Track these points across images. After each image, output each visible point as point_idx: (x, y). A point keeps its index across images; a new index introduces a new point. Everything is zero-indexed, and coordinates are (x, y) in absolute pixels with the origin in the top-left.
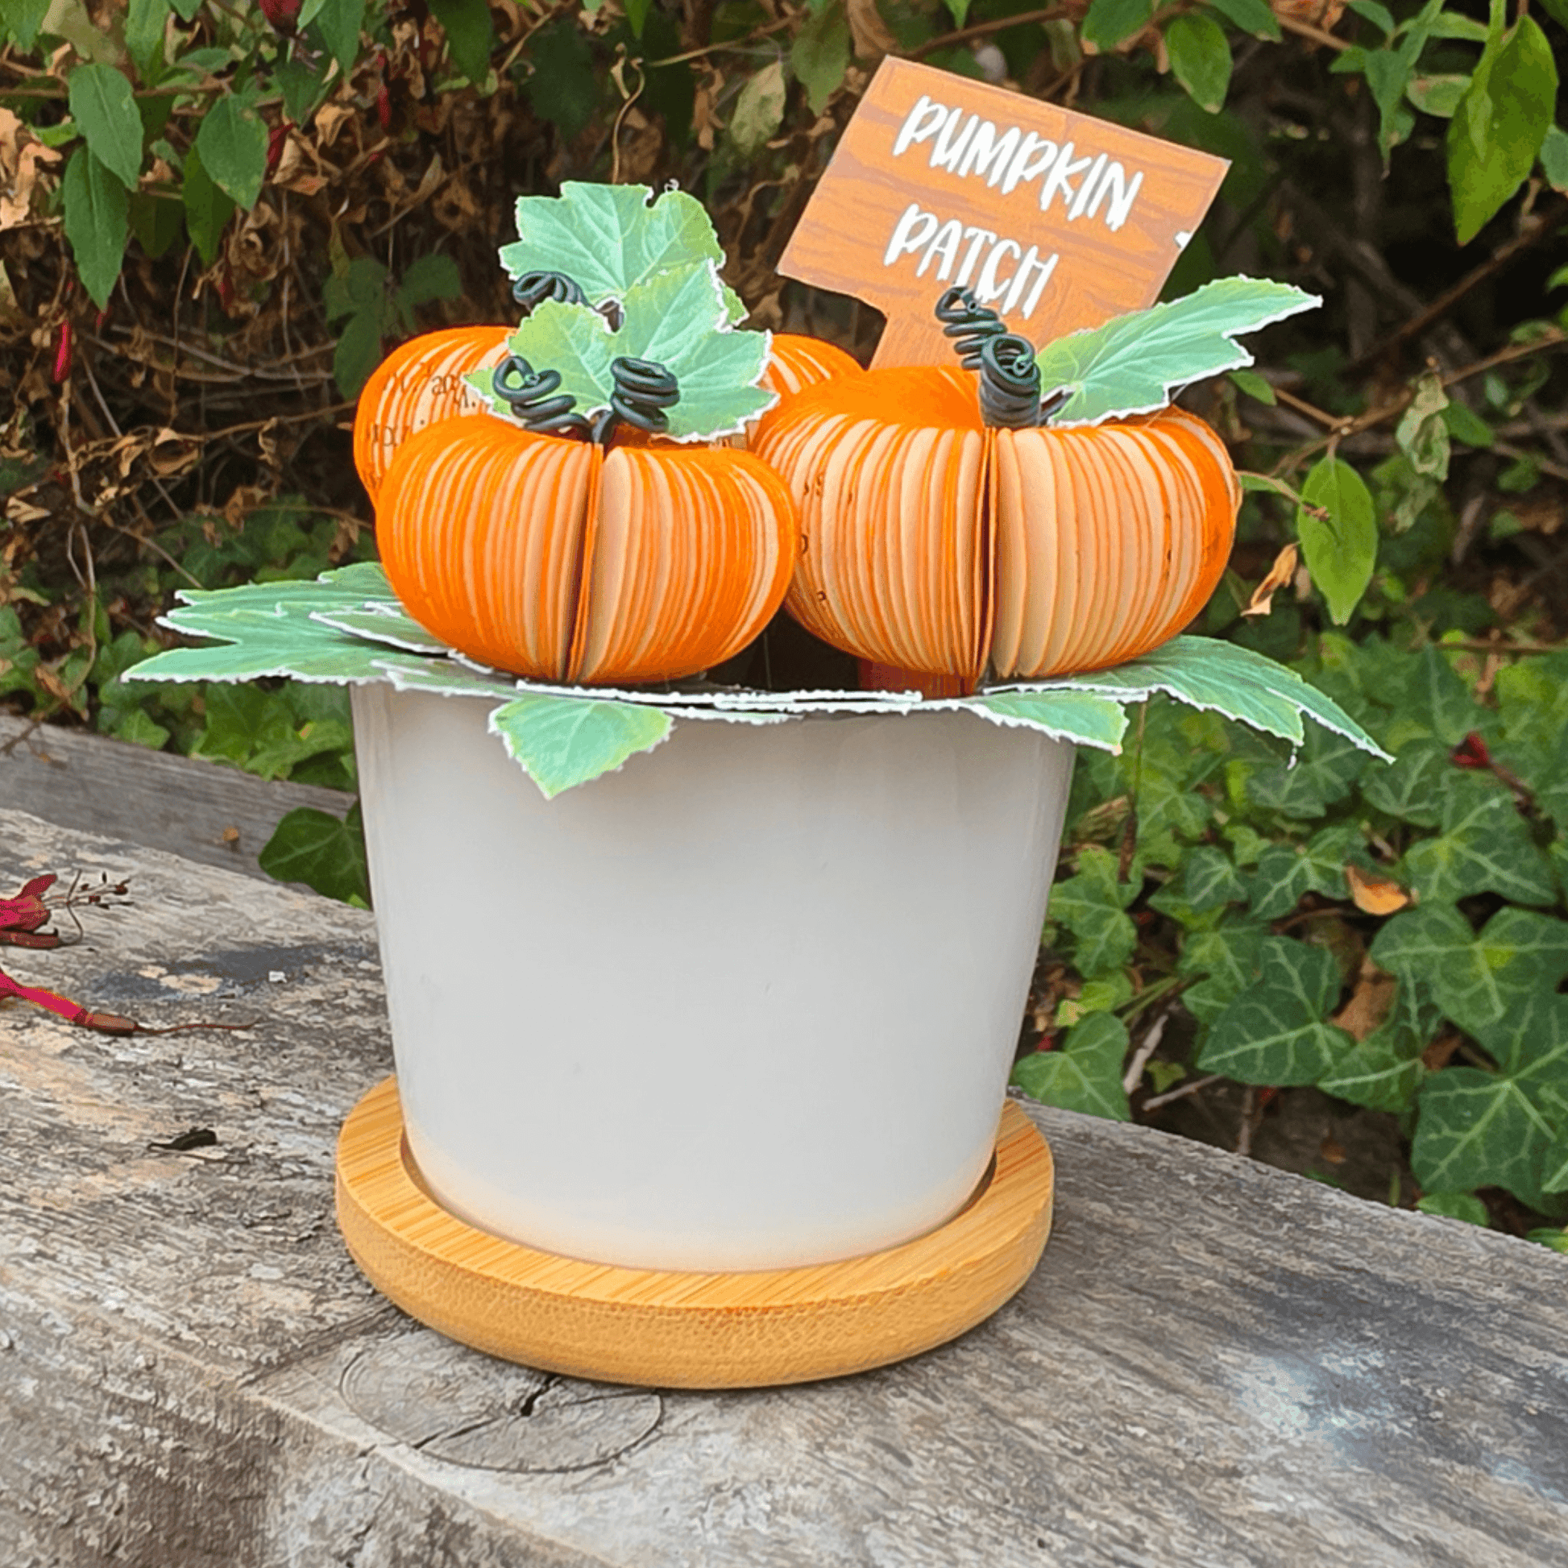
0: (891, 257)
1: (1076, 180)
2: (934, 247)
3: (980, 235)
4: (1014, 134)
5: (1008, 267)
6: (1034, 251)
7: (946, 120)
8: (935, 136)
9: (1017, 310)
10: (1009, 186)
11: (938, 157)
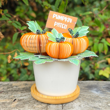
0: (55, 25)
1: (67, 19)
2: (58, 25)
3: (61, 24)
4: (62, 16)
5: (64, 26)
6: (65, 25)
7: (56, 15)
8: (56, 17)
9: (65, 29)
10: (62, 20)
11: (56, 18)
